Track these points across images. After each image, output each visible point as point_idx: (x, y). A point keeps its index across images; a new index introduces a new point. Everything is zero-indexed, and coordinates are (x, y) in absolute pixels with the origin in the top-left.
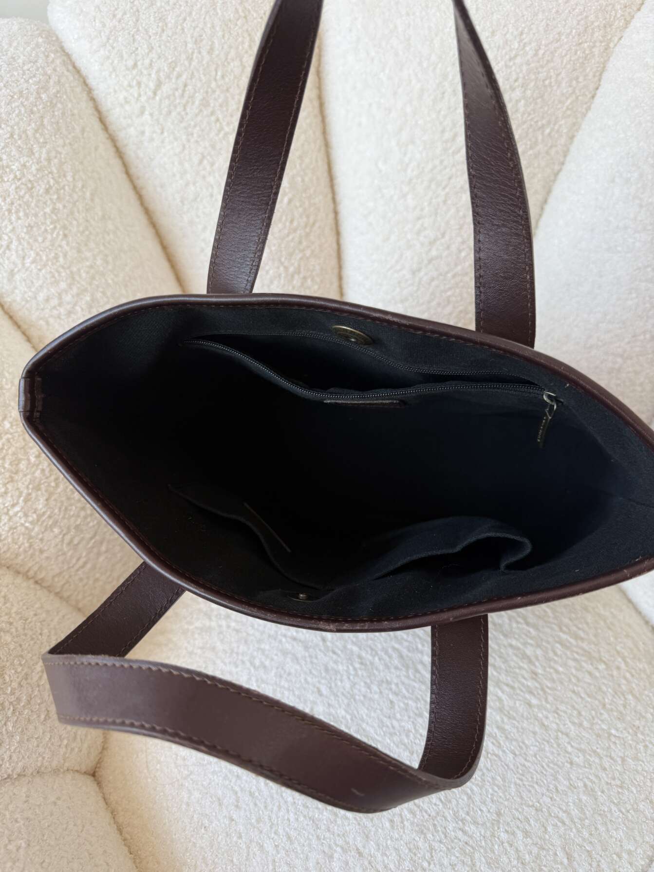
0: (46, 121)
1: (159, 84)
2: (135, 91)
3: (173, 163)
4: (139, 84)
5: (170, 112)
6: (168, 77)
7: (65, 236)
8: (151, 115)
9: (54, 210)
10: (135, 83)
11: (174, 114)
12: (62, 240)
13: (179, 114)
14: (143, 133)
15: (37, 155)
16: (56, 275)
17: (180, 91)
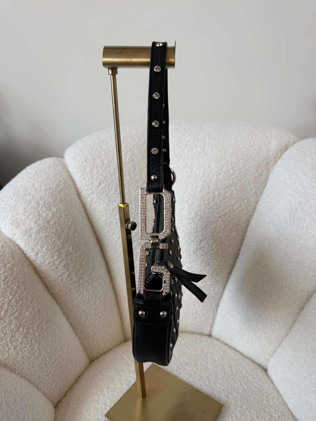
0: (58, 198)
1: (100, 184)
2: (91, 186)
3: (103, 211)
4: (93, 184)
5: (103, 193)
6: (103, 181)
7: (59, 239)
8: (96, 194)
9: (56, 230)
10: (91, 183)
11: (105, 194)
12: (57, 241)
13: (107, 194)
14: (93, 200)
15: (53, 210)
16: (54, 254)
17: (107, 186)
